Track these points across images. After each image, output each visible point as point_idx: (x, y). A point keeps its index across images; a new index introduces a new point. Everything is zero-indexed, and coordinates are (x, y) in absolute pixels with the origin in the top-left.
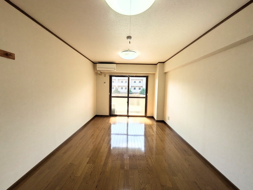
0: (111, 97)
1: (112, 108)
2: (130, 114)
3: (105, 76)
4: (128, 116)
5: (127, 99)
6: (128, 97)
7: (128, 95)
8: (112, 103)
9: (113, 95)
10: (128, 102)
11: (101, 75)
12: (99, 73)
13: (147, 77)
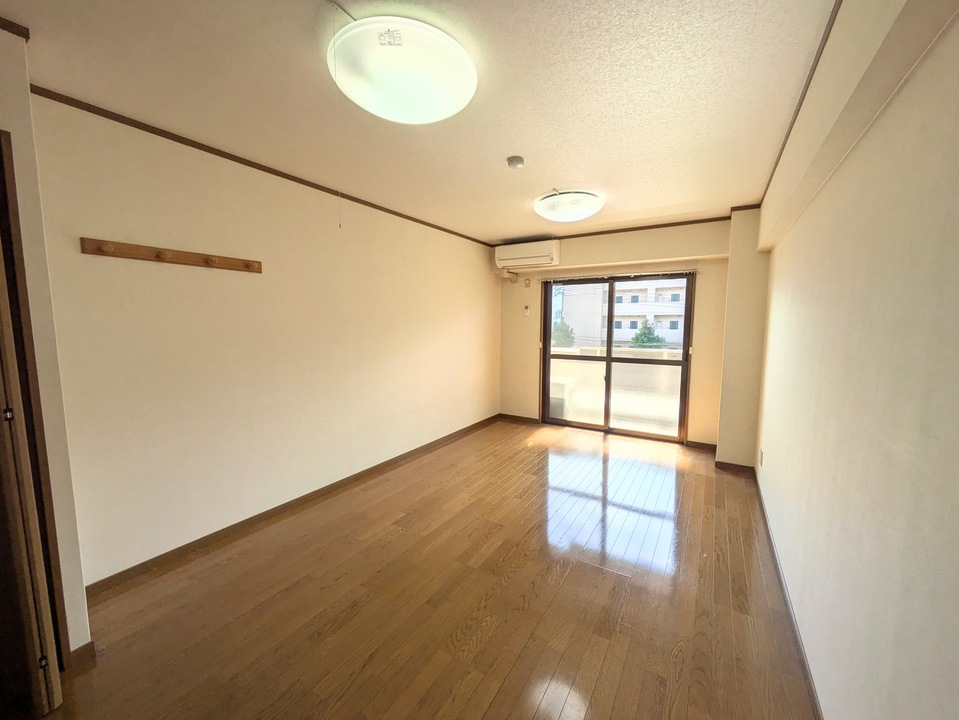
0: (546, 357)
1: (553, 394)
2: (613, 424)
3: (528, 285)
4: (608, 431)
5: (603, 365)
6: (609, 359)
7: (609, 351)
8: (553, 379)
9: (554, 350)
10: (608, 379)
11: (516, 282)
12: (507, 275)
13: (691, 277)
